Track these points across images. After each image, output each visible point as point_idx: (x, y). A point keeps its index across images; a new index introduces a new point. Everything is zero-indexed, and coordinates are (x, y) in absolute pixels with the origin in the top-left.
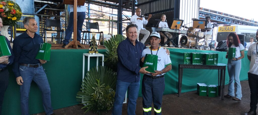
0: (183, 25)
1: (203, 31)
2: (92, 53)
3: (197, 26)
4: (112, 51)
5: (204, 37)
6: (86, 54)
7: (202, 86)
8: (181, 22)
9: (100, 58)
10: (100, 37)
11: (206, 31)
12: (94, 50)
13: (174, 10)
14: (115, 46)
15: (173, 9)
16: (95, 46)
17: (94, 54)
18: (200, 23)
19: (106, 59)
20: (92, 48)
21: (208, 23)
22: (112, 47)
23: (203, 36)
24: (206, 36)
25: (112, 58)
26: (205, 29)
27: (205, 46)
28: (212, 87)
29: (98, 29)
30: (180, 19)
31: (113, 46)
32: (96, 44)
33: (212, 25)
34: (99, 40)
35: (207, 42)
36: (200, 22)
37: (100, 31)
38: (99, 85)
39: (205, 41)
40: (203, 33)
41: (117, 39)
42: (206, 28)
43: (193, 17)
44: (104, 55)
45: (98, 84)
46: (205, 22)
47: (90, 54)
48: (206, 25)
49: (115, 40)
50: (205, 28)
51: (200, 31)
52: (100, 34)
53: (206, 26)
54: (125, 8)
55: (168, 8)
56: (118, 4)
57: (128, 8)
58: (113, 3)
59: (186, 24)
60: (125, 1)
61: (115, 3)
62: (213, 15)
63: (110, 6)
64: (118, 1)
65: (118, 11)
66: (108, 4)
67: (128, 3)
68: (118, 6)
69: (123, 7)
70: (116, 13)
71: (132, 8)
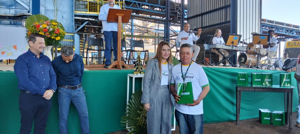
0: (241, 40)
1: (266, 47)
2: (137, 74)
3: (258, 42)
5: (267, 55)
7: (265, 112)
8: (239, 37)
10: (145, 56)
11: (269, 47)
12: (139, 70)
13: (231, 24)
15: (229, 22)
18: (262, 38)
20: (137, 68)
21: (271, 38)
23: (265, 53)
24: (269, 53)
26: (268, 45)
27: (269, 65)
28: (277, 114)
29: (143, 47)
30: (238, 33)
34: (144, 60)
35: (270, 60)
36: (262, 36)
37: (145, 50)
39: (269, 58)
40: (266, 49)
42: (269, 44)
43: (254, 32)
46: (268, 37)
47: (135, 74)
48: (269, 40)
50: (268, 44)
51: (262, 48)
52: (145, 53)
53: (269, 42)
54: (173, 22)
55: (223, 21)
56: (165, 18)
57: (176, 22)
58: (159, 17)
59: (245, 39)
60: (173, 15)
61: (161, 17)
62: (279, 27)
63: (156, 21)
64: (165, 15)
65: (165, 26)
66: (153, 19)
67: (176, 16)
68: (164, 21)
69: (170, 21)
70: (163, 28)
71: (181, 22)
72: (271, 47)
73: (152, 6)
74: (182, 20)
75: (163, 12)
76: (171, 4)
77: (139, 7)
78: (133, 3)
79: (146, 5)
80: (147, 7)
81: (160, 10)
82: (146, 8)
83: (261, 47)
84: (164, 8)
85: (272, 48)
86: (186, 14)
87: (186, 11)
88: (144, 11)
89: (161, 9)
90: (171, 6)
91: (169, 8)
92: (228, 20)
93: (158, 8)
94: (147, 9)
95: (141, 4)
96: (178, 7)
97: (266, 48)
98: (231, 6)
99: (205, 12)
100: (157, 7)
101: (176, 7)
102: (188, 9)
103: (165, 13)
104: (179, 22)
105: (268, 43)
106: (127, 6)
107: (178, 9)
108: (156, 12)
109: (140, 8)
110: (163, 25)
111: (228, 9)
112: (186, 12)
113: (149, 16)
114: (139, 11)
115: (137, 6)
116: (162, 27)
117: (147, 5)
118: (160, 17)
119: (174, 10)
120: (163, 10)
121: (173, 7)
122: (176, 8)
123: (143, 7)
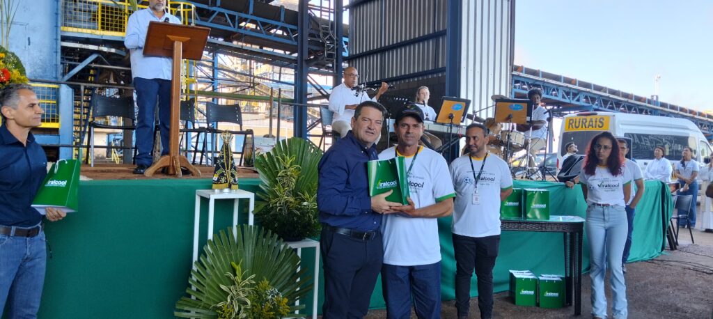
0: (470, 112)
1: (523, 128)
2: (221, 190)
3: (507, 116)
4: (276, 182)
5: (525, 146)
6: (205, 193)
7: (522, 277)
8: (464, 104)
9: (244, 203)
10: (245, 144)
11: (531, 128)
12: (227, 180)
13: (447, 74)
14: (285, 168)
15: (443, 70)
16: (229, 171)
17: (226, 190)
18: (514, 108)
19: (258, 205)
20: (222, 175)
21: (535, 108)
22: (278, 172)
23: (521, 143)
24: (530, 141)
25: (276, 203)
26: (528, 124)
27: (529, 168)
28: (548, 281)
29: (240, 122)
30: (463, 96)
31: (280, 169)
32: (232, 165)
33: (545, 113)
34: (242, 153)
35: (533, 158)
36: (514, 104)
37: (244, 129)
38: (239, 278)
39: (529, 154)
40: (522, 133)
41: (290, 152)
42: (531, 122)
43: (497, 93)
44: (253, 194)
45: (235, 275)
46: (528, 106)
47: (216, 190)
48: (529, 114)
49: (286, 154)
50: (528, 122)
51: (515, 129)
52: (246, 137)
53: (531, 117)
54: (316, 65)
55: (430, 69)
56: (296, 55)
57: (324, 66)
58: (282, 52)
59: (477, 109)
60: (315, 48)
61: (288, 53)
62: (551, 86)
63: (274, 60)
64: (297, 46)
65: (296, 75)
66: (267, 55)
67: (323, 52)
68: (295, 61)
69: (309, 62)
70: (292, 79)
71: (333, 65)
72: (535, 128)
73: (264, 24)
74: (337, 62)
75: (291, 39)
76: (310, 23)
77: (231, 24)
78: (217, 15)
79: (249, 20)
80: (252, 26)
81: (285, 34)
82: (249, 27)
83: (513, 128)
84: (293, 31)
85: (536, 131)
86: (345, 46)
87: (345, 39)
88: (245, 35)
89: (287, 32)
90: (311, 27)
91: (306, 32)
92: (440, 66)
93: (280, 29)
94: (252, 30)
95: (237, 18)
96: (327, 29)
97: (523, 131)
98: (448, 33)
99: (389, 45)
100: (276, 27)
101: (323, 28)
102: (350, 35)
103: (295, 43)
104: (331, 65)
105: (528, 119)
106: (201, 20)
107: (328, 34)
108: (276, 39)
109: (234, 27)
110: (292, 71)
111: (441, 40)
112: (346, 43)
113: (258, 47)
114: (232, 33)
115: (226, 21)
116: (289, 75)
117: (252, 22)
118: (285, 50)
119: (319, 36)
120: (291, 34)
121: (316, 30)
122: (322, 31)
123: (243, 24)
